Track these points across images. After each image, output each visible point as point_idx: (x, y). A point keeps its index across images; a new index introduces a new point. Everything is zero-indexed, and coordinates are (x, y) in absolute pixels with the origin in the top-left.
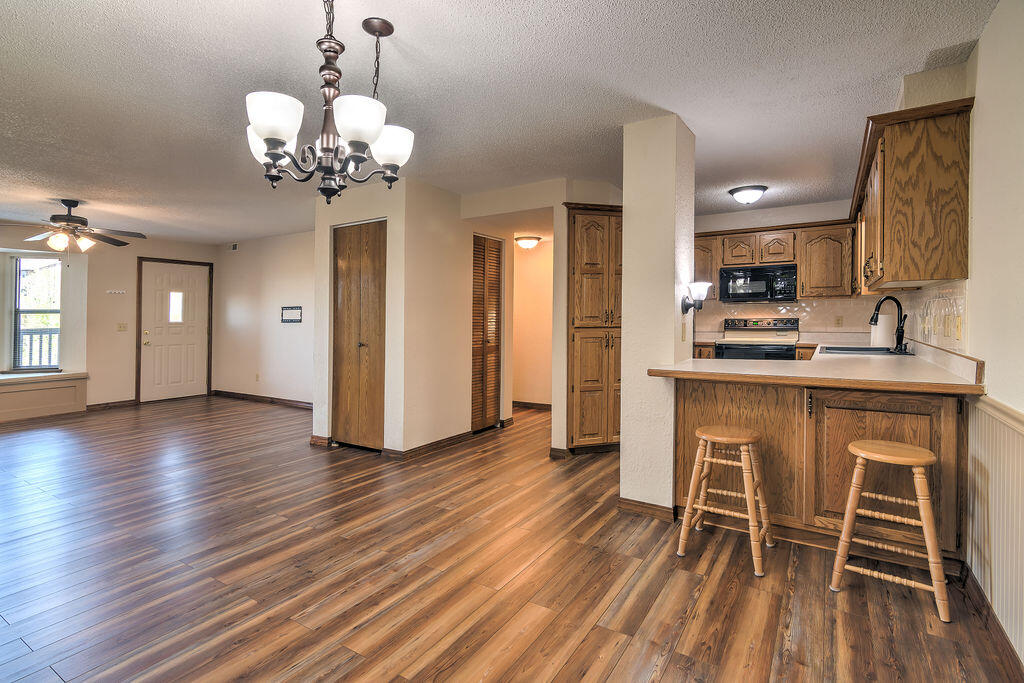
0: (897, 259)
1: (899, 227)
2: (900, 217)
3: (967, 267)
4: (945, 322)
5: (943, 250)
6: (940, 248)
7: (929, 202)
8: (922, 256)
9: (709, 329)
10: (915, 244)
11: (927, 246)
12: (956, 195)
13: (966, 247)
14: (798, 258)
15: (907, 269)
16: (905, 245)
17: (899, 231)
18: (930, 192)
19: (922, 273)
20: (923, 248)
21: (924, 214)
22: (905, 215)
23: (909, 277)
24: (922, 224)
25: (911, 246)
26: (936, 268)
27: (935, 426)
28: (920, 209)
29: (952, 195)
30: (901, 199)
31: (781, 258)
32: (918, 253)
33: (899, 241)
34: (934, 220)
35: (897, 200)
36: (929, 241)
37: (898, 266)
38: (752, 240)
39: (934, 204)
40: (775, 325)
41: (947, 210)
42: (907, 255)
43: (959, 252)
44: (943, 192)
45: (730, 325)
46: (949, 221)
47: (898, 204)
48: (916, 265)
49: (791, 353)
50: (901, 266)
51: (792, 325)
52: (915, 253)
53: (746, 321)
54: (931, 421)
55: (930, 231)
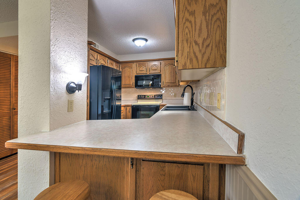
0: (185, 54)
1: (187, 30)
2: (188, 24)
3: (225, 58)
4: (210, 96)
5: (212, 47)
6: (211, 45)
7: (204, 14)
8: (200, 51)
9: (133, 99)
10: (196, 43)
11: (203, 44)
12: (220, 8)
13: (225, 45)
14: (162, 71)
15: (191, 60)
16: (190, 44)
17: (187, 34)
18: (205, 6)
19: (200, 62)
20: (201, 45)
21: (201, 21)
22: (190, 22)
23: (192, 66)
24: (200, 29)
25: (194, 44)
26: (208, 60)
27: (206, 173)
28: (199, 18)
29: (218, 8)
30: (188, 11)
31: (156, 72)
32: (198, 49)
33: (187, 41)
34: (207, 26)
35: (186, 12)
36: (204, 40)
37: (186, 58)
38: (147, 64)
39: (207, 15)
40: (155, 97)
41: (215, 18)
42: (192, 50)
43: (221, 48)
44: (212, 5)
45: (140, 98)
46: (216, 26)
47: (187, 15)
48: (197, 57)
49: (158, 108)
50: (188, 58)
51: (160, 97)
52: (196, 48)
53: (145, 96)
54: (204, 169)
55: (205, 34)
